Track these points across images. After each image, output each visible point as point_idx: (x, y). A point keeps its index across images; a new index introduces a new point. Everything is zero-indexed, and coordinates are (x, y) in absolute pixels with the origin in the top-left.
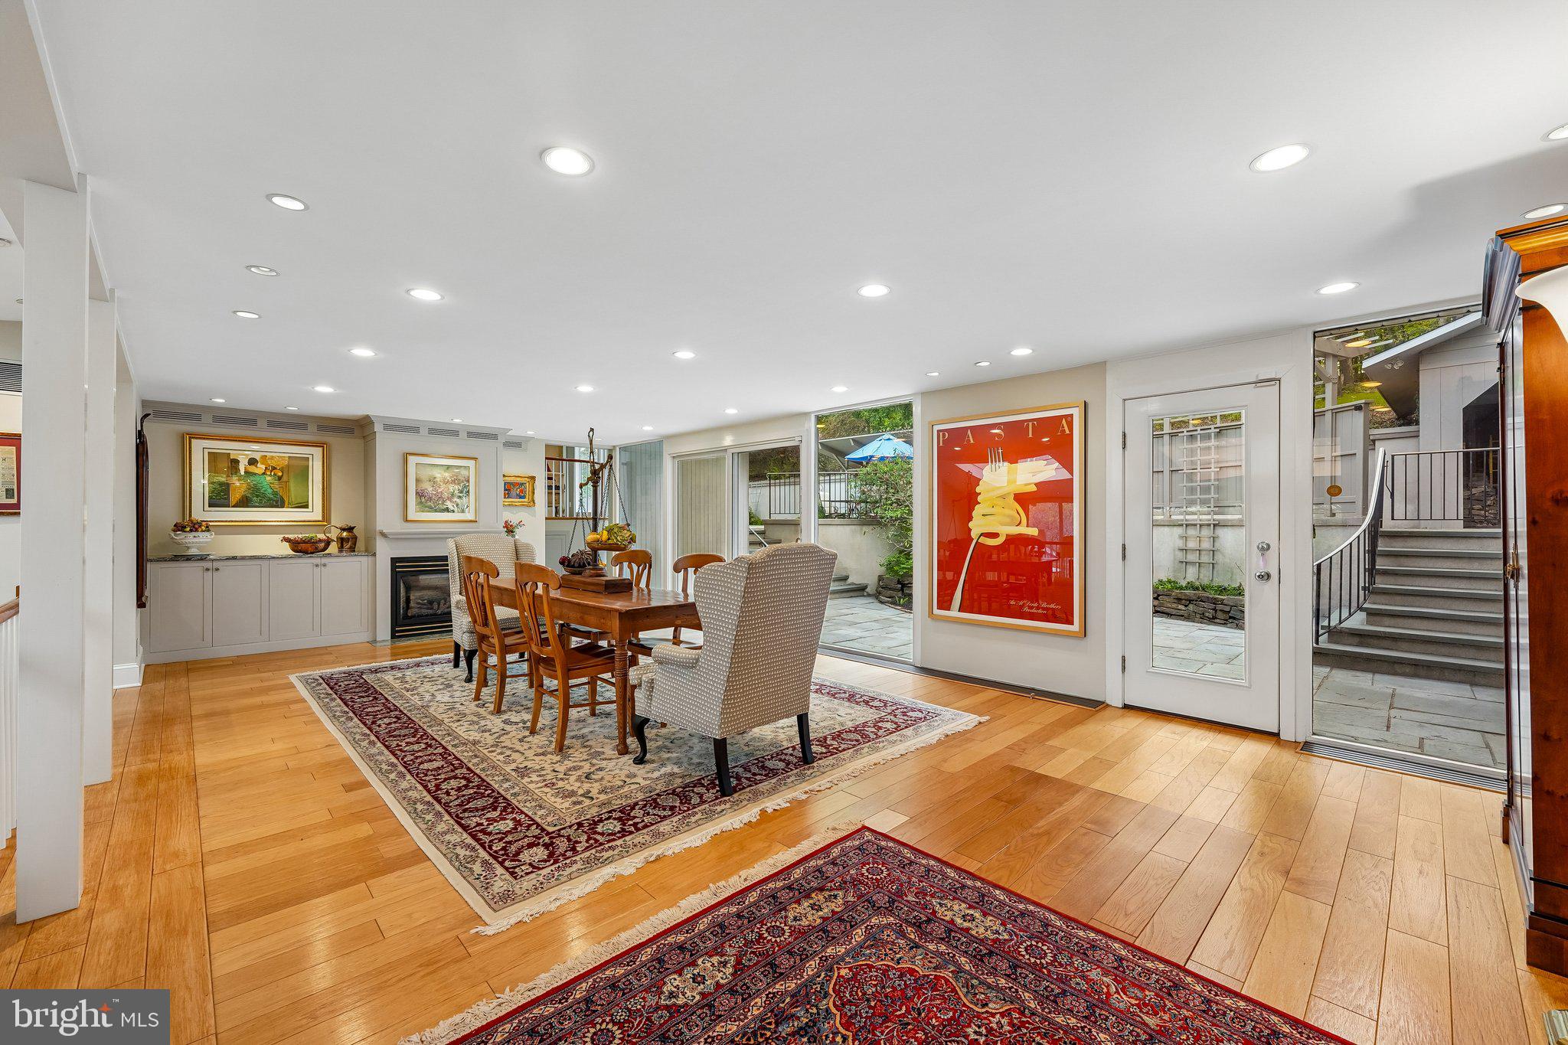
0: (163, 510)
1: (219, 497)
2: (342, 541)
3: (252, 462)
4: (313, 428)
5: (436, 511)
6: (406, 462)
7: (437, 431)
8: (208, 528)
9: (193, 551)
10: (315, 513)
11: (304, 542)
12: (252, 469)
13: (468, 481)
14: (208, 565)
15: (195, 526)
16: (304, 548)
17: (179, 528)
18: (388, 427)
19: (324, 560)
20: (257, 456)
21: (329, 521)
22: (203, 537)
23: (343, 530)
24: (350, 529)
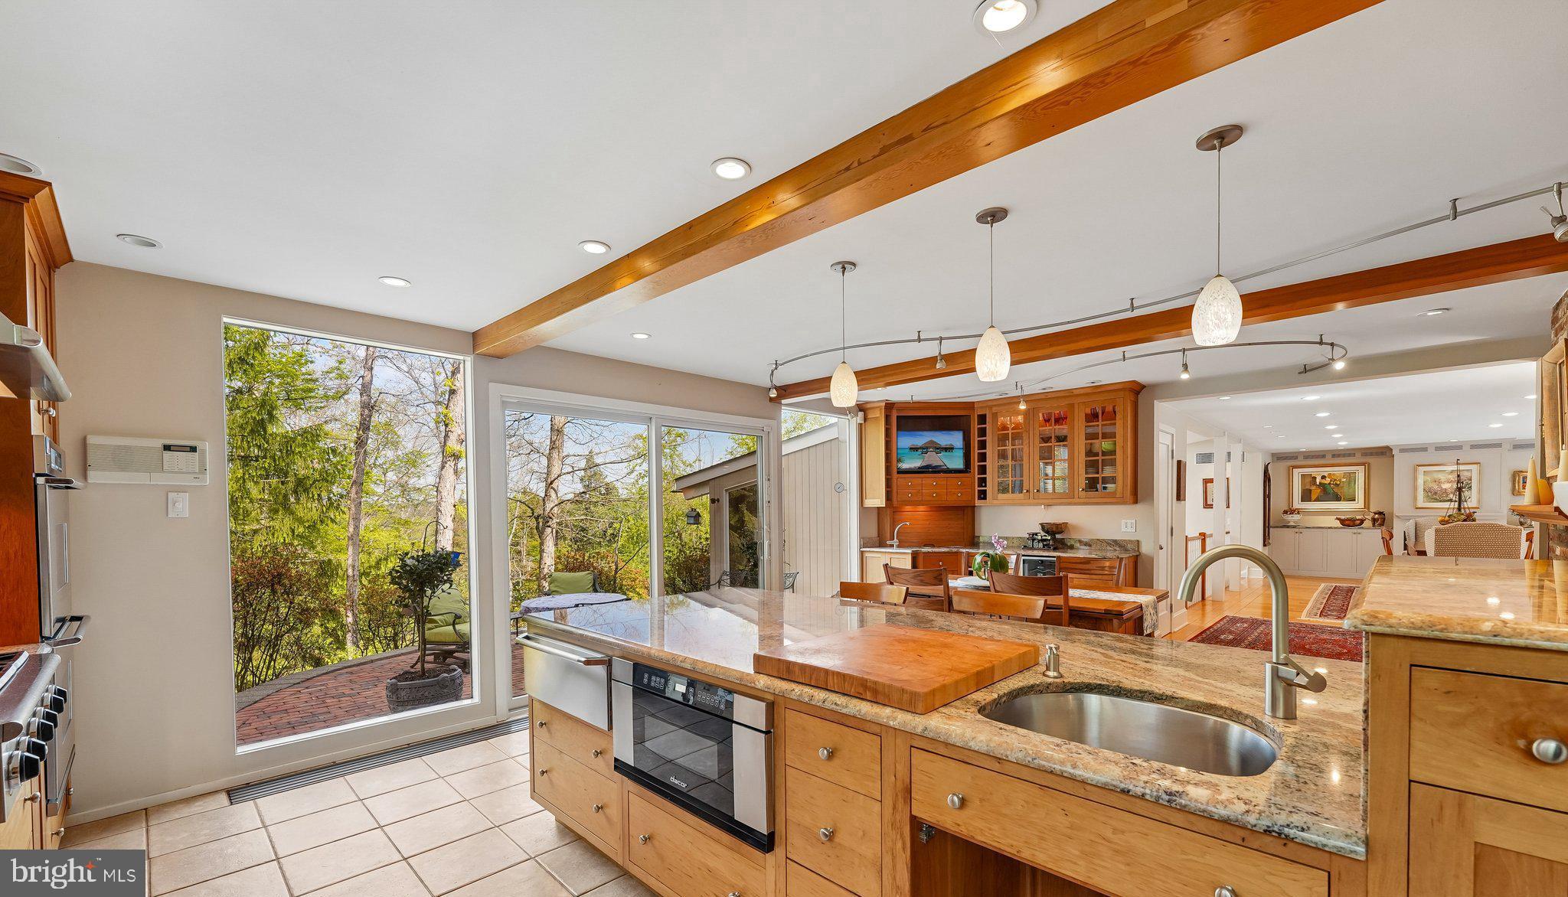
0: (1278, 502)
1: (1306, 496)
2: (1374, 520)
3: (1323, 477)
4: (1358, 455)
5: (1440, 501)
6: (1415, 471)
7: (1440, 448)
8: (1298, 513)
9: (1292, 524)
10: (1359, 503)
11: (1348, 520)
12: (1324, 481)
13: (1471, 480)
14: (1297, 530)
15: (1292, 512)
16: (1348, 523)
17: (1285, 512)
18: (1403, 450)
19: (1359, 531)
20: (1326, 474)
21: (1369, 509)
22: (1296, 517)
23: (1375, 513)
24: (1380, 513)
